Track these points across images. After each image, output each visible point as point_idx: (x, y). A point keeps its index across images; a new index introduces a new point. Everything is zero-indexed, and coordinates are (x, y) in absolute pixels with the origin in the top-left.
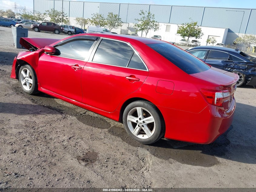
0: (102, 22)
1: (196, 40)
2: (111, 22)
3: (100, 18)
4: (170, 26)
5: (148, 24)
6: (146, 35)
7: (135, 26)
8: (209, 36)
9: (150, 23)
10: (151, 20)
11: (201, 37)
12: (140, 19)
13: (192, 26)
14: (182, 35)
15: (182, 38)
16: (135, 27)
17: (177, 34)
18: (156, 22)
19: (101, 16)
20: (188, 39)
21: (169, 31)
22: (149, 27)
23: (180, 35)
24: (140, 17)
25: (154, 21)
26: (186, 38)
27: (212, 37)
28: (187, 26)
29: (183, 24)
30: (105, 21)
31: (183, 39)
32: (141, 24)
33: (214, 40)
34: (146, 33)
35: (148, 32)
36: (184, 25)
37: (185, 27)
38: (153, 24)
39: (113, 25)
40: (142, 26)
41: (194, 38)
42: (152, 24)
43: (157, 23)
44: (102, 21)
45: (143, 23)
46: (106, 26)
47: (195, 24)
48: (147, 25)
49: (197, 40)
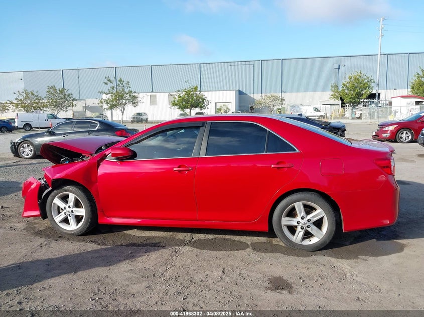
0: (37, 103)
1: (201, 112)
2: (56, 102)
3: (33, 97)
4: (155, 96)
5: (122, 97)
6: (123, 114)
7: (101, 102)
8: (216, 103)
9: (125, 95)
10: (127, 90)
11: (207, 107)
12: (107, 91)
13: (192, 93)
14: (179, 108)
15: (180, 112)
16: (101, 104)
17: (173, 107)
18: (135, 92)
19: (33, 94)
20: (190, 112)
21: (156, 104)
22: (124, 101)
23: (176, 107)
24: (106, 88)
25: (131, 92)
26: (187, 111)
27: (222, 104)
28: (184, 93)
29: (179, 91)
30: (43, 101)
31: (182, 112)
32: (110, 98)
33: (227, 108)
34: (121, 110)
35: (124, 110)
36: (180, 93)
37: (181, 95)
38: (130, 95)
39: (59, 105)
40: (113, 101)
41: (198, 110)
42: (128, 96)
43: (136, 94)
44: (37, 101)
45: (113, 98)
46: (45, 109)
47: (196, 89)
48: (119, 99)
49: (203, 111)
